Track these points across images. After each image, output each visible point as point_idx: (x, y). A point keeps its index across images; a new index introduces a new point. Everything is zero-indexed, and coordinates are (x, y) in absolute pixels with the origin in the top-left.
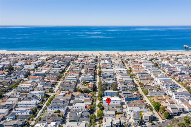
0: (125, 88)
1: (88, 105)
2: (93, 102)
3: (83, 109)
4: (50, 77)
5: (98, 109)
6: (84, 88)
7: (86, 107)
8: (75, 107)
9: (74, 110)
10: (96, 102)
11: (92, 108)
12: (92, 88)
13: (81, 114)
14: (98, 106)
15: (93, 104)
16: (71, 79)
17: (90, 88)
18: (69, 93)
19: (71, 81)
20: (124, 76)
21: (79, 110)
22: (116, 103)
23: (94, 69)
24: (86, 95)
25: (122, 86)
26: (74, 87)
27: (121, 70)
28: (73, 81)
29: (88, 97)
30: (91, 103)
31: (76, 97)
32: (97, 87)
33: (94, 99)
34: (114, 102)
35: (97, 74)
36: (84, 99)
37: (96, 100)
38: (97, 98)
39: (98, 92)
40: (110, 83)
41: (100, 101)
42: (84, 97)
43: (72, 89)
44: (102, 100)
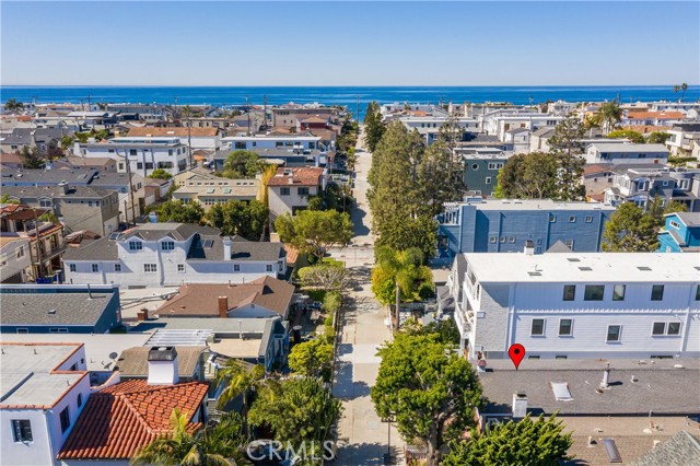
0: (668, 197)
1: (162, 375)
2: (313, 325)
5: (389, 456)
6: (221, 192)
10: (348, 333)
12: (303, 191)
14: (400, 382)
15: (298, 354)
16: (124, 148)
17: (285, 191)
19: (134, 159)
23: (337, 129)
24: (211, 244)
25: (631, 175)
26: (124, 191)
27: (537, 121)
28: (149, 160)
29: (237, 269)
30: (259, 336)
31: (73, 268)
32: (361, 207)
33: (318, 296)
34: (675, 329)
35: (358, 147)
36: (179, 282)
37: (354, 309)
38: (367, 291)
39: (370, 234)
40: (485, 161)
41: (403, 309)
42: (180, 267)
43: (90, 203)
44: (440, 305)
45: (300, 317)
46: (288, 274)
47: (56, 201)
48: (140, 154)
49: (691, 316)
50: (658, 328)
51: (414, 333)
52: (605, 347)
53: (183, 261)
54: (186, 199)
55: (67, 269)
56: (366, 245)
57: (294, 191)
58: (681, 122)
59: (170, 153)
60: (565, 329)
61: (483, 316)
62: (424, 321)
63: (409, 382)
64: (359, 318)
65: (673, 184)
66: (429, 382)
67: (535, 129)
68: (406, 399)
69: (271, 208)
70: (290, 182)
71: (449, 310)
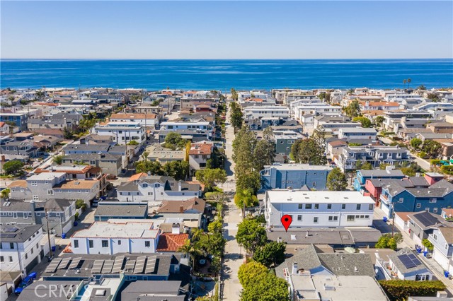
0: (364, 160)
1: (176, 231)
2: (213, 216)
3: (135, 257)
4: (43, 127)
5: (240, 257)
6: (168, 157)
7: (162, 243)
8: (91, 244)
9: (75, 263)
10: (226, 219)
11: (201, 252)
12: (204, 157)
13: (113, 292)
14: (243, 233)
15: (211, 226)
16: (116, 130)
17: (196, 157)
18: (90, 174)
19: (120, 136)
20: (338, 123)
21: (109, 263)
22: (343, 222)
23: (215, 110)
24: (172, 184)
25: (348, 150)
26: (123, 155)
27: (319, 109)
28: (128, 135)
29: (183, 194)
30: (197, 220)
31: (121, 194)
32: (229, 160)
33: (215, 205)
34: (336, 218)
35: (226, 122)
36: (162, 199)
37: (228, 210)
38: (233, 202)
39: (234, 175)
40: (286, 140)
41: (247, 210)
42: (162, 193)
43: (112, 162)
44: (260, 209)
45: (208, 213)
46: (202, 196)
47: (97, 161)
48: (123, 133)
49: (341, 214)
50: (330, 218)
51: (250, 219)
52: (312, 224)
53: (163, 191)
54: (153, 159)
55: (118, 194)
56: (232, 180)
57: (200, 157)
58: (389, 113)
59: (138, 132)
60: (300, 218)
61: (272, 214)
62: (254, 215)
63: (246, 233)
64: (230, 213)
65: (366, 154)
66: (251, 233)
67: (318, 114)
68: (245, 238)
69: (190, 164)
70: (199, 153)
71: (263, 211)
